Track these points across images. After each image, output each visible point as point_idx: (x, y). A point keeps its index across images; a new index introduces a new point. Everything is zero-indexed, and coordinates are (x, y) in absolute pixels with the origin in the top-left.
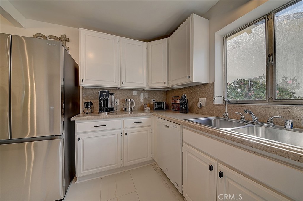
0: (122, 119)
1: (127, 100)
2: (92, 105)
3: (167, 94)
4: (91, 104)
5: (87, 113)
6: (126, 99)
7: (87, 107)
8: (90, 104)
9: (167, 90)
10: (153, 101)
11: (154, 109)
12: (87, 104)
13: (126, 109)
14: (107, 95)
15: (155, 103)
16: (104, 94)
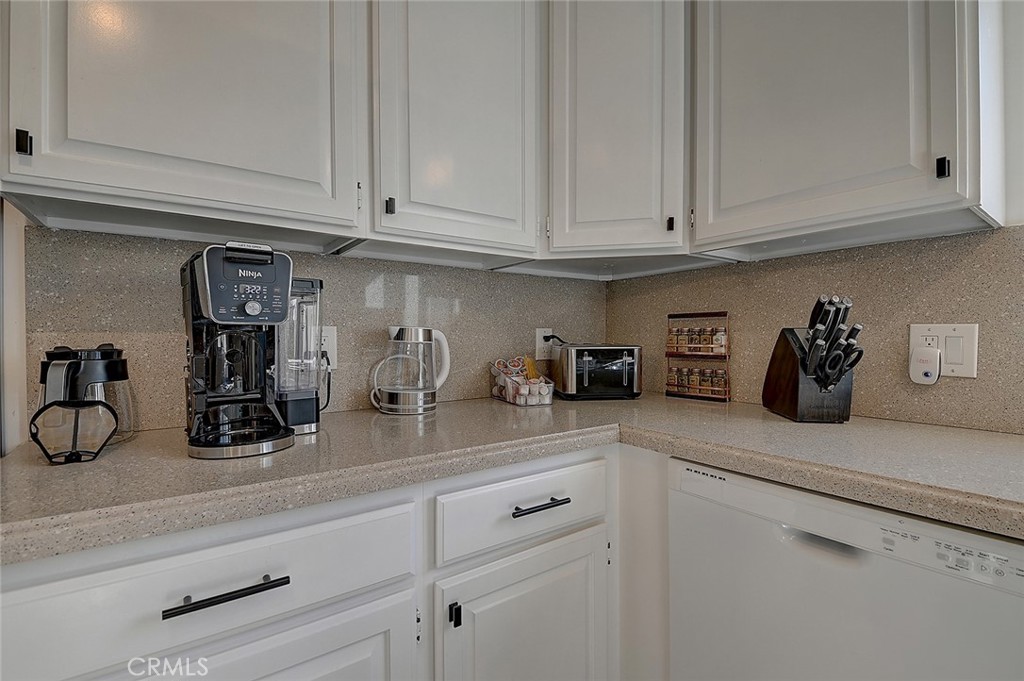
0: (420, 496)
1: (400, 335)
2: (124, 376)
3: (609, 299)
4: (116, 368)
5: (74, 457)
6: (394, 331)
7: (75, 399)
8: (100, 367)
9: (609, 278)
10: (547, 339)
11: (572, 389)
12: (74, 370)
13: (393, 398)
14: (270, 293)
15: (580, 354)
16: (249, 280)
